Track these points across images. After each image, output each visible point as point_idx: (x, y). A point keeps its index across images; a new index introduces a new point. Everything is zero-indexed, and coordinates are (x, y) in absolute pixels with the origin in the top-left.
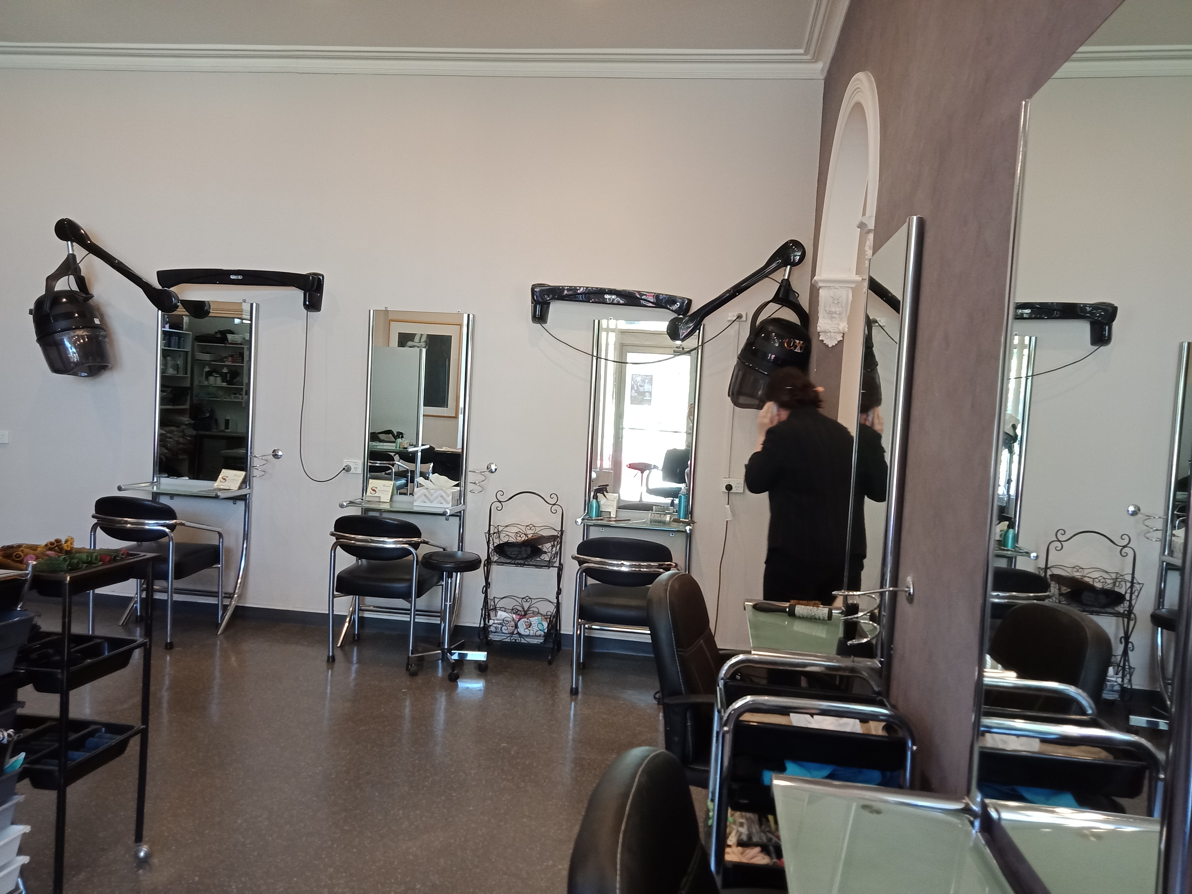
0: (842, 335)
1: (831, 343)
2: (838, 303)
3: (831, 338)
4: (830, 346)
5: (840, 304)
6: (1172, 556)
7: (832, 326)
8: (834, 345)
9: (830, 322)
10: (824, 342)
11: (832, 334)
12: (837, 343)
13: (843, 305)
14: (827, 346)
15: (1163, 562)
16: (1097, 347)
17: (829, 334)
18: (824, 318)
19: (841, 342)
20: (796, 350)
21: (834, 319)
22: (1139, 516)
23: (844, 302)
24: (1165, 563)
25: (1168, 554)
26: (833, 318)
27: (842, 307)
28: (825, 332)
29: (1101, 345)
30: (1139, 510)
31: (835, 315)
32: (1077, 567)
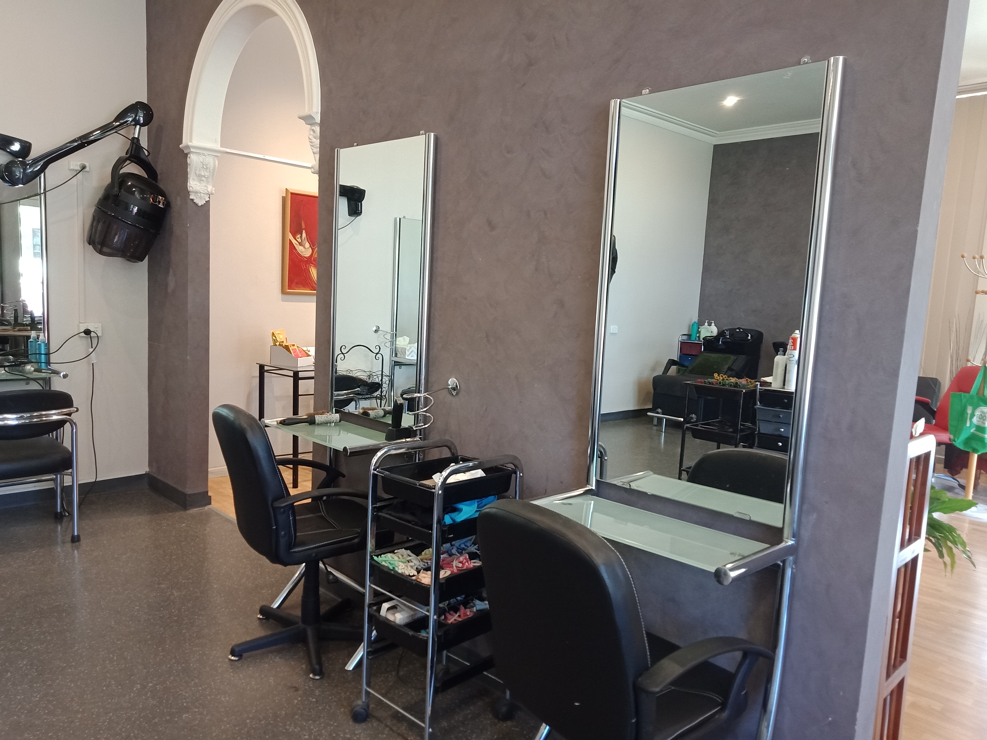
0: (209, 196)
1: (200, 203)
2: (207, 168)
3: (201, 198)
4: (200, 205)
5: (208, 169)
6: (397, 357)
7: (202, 188)
8: (203, 204)
9: (199, 185)
10: (194, 201)
11: (202, 194)
12: (205, 202)
13: (211, 171)
14: (197, 205)
15: (392, 361)
16: (354, 218)
17: (199, 195)
18: (193, 180)
19: (208, 202)
20: (160, 206)
21: (202, 182)
22: (380, 332)
23: (212, 168)
24: (393, 362)
25: (395, 356)
26: (202, 180)
27: (210, 171)
28: (196, 192)
29: (356, 216)
30: (379, 328)
31: (204, 178)
32: (349, 370)
